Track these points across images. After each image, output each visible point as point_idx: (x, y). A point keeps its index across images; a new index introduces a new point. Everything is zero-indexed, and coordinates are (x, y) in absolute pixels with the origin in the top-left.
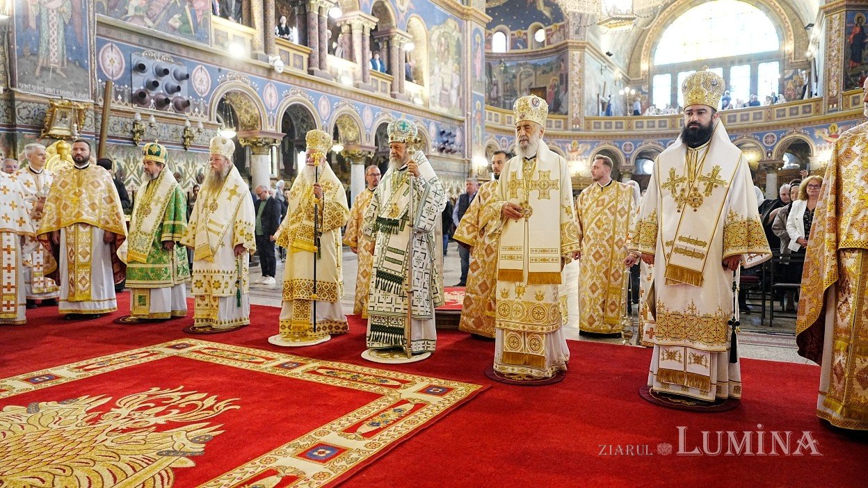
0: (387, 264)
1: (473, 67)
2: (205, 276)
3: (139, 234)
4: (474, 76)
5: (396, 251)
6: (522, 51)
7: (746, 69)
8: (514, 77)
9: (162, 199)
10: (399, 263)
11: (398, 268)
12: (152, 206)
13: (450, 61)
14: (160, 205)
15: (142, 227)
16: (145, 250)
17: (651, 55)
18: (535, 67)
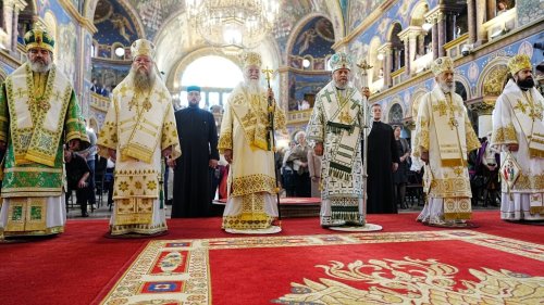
0: (339, 157)
1: (85, 61)
2: (131, 178)
3: (40, 131)
4: (85, 68)
5: (347, 148)
6: (106, 58)
7: (217, 94)
8: (100, 75)
9: (62, 95)
10: (350, 157)
11: (348, 160)
12: (51, 100)
13: (70, 53)
14: (61, 102)
15: (45, 124)
16: (51, 151)
17: (179, 79)
18: (116, 71)
